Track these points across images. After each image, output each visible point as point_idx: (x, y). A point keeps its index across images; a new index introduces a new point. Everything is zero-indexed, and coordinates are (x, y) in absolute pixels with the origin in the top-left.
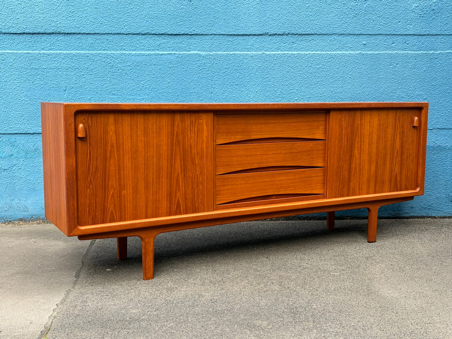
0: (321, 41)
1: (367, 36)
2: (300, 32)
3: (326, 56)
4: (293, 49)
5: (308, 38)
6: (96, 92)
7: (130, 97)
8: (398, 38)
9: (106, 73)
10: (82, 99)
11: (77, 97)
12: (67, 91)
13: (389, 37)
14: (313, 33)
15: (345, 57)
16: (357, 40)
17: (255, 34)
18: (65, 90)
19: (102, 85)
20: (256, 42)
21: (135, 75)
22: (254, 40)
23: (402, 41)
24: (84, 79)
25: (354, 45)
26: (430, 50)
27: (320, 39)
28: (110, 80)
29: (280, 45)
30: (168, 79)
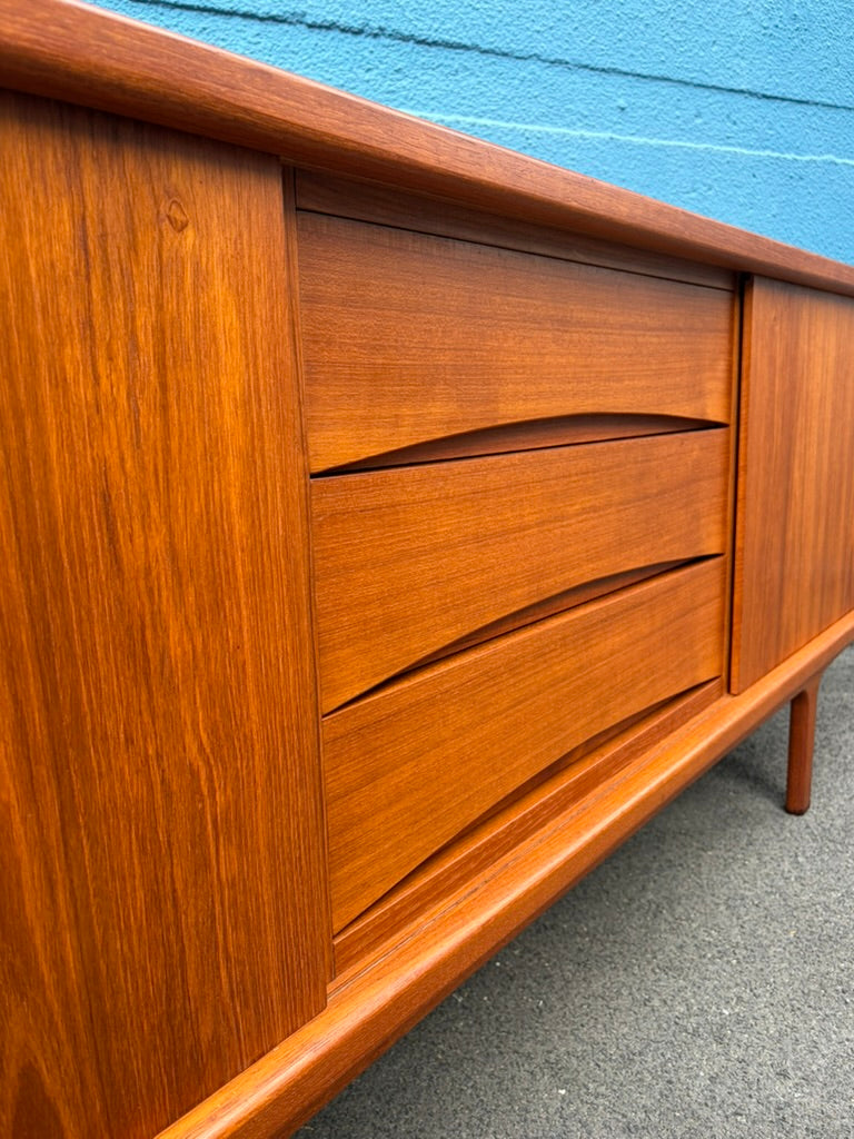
0: (494, 78)
1: (630, 78)
2: (423, 29)
3: (510, 137)
4: (401, 100)
5: (450, 62)
8: (710, 100)
13: (687, 90)
14: (466, 42)
15: (569, 148)
16: (599, 90)
17: (254, 11)
20: (259, 47)
22: (249, 38)
23: (720, 108)
25: (591, 107)
26: (788, 150)
27: (490, 69)
29: (351, 75)
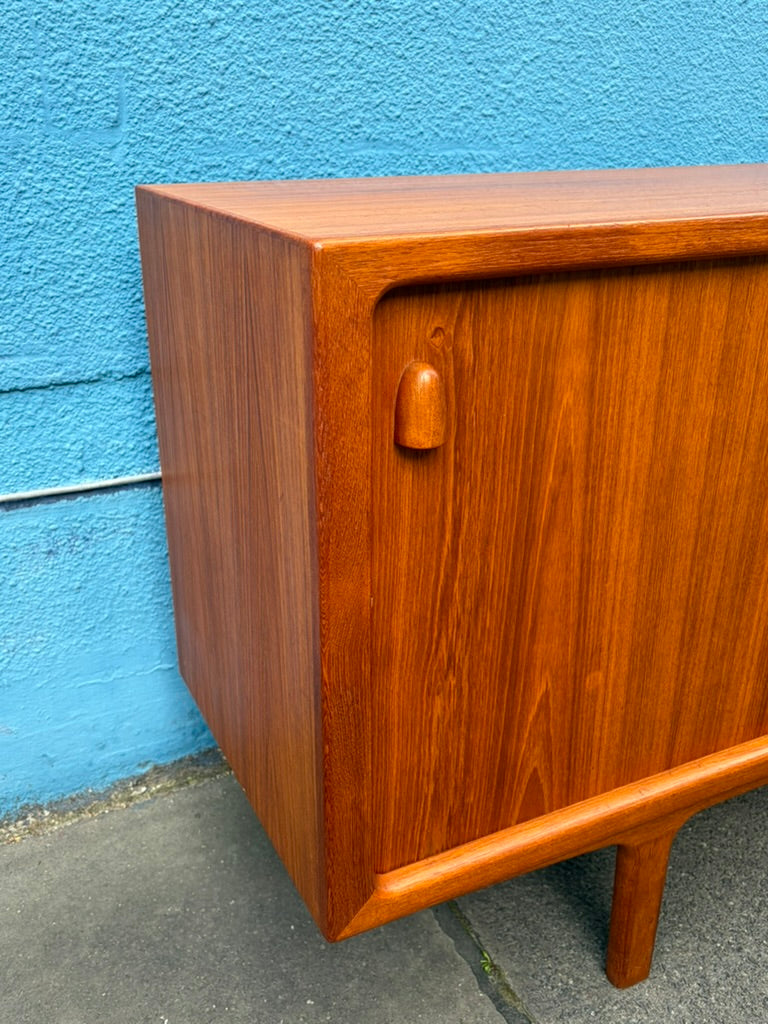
6: (288, 128)
7: (448, 153)
9: (336, 13)
10: (213, 172)
11: (187, 161)
12: (125, 128)
18: (116, 124)
19: (317, 85)
21: (478, 29)
24: (220, 50)
28: (358, 60)
30: (616, 53)
